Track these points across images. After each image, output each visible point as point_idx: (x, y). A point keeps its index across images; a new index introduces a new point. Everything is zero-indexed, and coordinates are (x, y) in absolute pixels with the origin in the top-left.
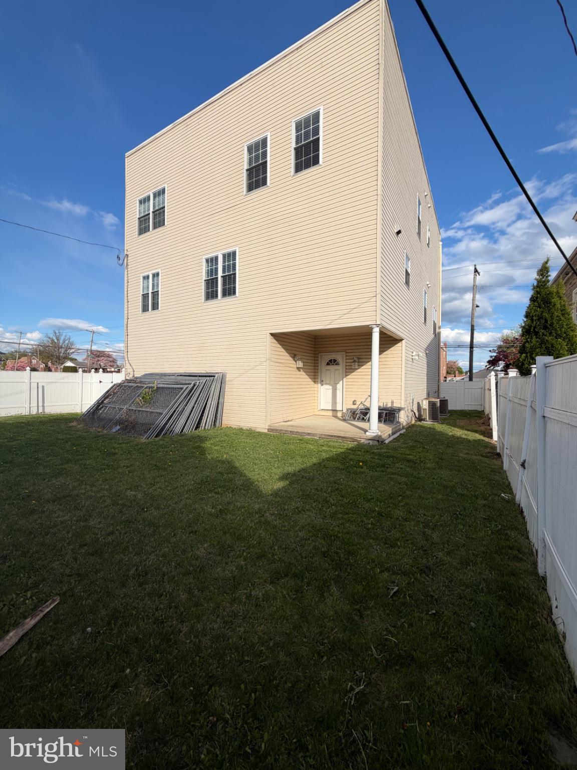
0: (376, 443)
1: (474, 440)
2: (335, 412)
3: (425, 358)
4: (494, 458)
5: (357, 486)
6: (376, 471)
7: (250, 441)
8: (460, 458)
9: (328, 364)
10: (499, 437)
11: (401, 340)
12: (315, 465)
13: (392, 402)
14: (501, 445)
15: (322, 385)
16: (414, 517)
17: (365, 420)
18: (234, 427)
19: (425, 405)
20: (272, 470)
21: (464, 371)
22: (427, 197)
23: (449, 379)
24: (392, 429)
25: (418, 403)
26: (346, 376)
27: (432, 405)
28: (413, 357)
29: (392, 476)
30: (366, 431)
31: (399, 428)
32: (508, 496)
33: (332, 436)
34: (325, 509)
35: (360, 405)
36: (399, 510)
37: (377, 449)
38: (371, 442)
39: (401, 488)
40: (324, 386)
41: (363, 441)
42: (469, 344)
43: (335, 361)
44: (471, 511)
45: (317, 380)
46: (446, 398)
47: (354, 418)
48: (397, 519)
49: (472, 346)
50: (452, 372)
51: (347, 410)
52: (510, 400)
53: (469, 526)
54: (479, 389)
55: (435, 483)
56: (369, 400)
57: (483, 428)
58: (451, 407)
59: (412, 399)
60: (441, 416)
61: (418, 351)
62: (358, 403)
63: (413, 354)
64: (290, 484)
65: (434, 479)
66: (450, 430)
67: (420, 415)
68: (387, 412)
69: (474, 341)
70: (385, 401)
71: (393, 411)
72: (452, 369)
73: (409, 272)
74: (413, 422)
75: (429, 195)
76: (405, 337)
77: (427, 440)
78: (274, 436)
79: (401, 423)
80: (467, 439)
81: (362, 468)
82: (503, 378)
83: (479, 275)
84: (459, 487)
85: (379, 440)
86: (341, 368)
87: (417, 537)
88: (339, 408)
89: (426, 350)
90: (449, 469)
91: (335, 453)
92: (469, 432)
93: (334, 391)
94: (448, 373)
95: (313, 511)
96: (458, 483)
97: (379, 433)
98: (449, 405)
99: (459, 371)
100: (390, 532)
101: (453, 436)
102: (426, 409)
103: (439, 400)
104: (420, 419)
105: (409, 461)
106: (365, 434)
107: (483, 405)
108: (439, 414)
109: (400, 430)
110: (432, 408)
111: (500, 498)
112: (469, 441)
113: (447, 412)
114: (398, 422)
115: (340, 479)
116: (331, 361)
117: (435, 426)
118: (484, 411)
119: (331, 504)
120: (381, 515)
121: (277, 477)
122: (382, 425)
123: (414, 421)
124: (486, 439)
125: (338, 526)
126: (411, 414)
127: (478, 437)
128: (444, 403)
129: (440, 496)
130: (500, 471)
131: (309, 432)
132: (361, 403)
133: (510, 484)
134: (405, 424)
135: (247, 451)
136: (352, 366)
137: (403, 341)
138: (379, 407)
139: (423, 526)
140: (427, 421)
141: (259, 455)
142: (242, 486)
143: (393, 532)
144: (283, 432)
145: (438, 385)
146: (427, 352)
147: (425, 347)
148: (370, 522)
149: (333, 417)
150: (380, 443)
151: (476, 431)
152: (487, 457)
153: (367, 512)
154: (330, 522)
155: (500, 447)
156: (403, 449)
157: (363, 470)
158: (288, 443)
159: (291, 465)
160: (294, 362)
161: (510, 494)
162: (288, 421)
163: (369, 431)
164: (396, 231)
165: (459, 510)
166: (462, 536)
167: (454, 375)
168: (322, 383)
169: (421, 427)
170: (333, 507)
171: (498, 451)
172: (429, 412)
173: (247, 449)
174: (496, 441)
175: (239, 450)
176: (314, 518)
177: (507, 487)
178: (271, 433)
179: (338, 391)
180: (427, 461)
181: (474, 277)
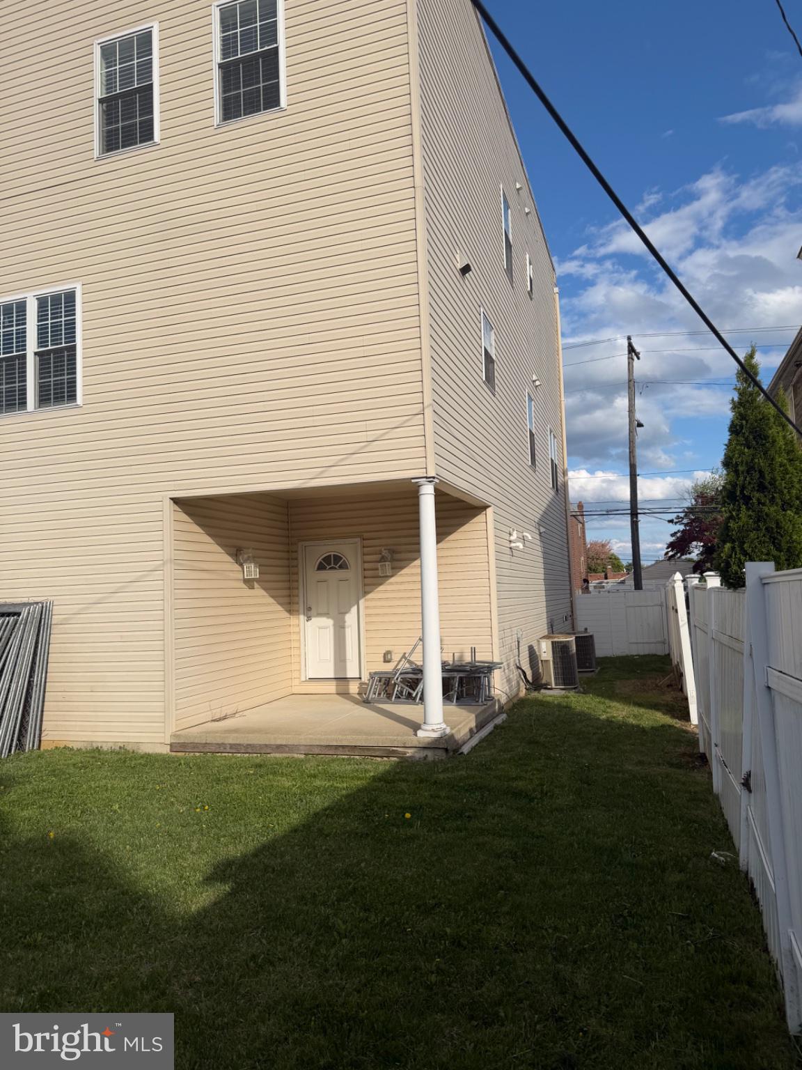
0: (441, 755)
1: (652, 728)
2: (341, 683)
3: (538, 543)
4: (693, 768)
5: (400, 877)
6: (444, 829)
7: (123, 784)
8: (627, 775)
9: (321, 567)
10: (700, 718)
11: (485, 507)
12: (296, 831)
13: (473, 651)
14: (706, 735)
15: (309, 619)
16: (533, 939)
17: (414, 699)
18: (76, 746)
19: (545, 651)
20: (185, 859)
21: (624, 563)
22: (520, 192)
23: (592, 584)
24: (476, 717)
25: (531, 648)
26: (366, 593)
27: (560, 650)
28: (513, 545)
29: (481, 839)
30: (416, 727)
31: (490, 711)
32: (725, 857)
33: (337, 747)
34: (323, 951)
35: (400, 661)
36: (500, 924)
37: (446, 770)
38: (430, 754)
39: (501, 868)
40: (314, 619)
41: (410, 752)
42: (628, 506)
43: (337, 558)
44: (654, 903)
45: (295, 607)
46: (590, 633)
47: (389, 696)
48: (496, 948)
49: (634, 513)
50: (600, 568)
51: (372, 676)
52: (713, 638)
53: (651, 941)
54: (657, 607)
55: (576, 846)
56: (420, 647)
57: (668, 697)
58: (602, 649)
59: (515, 637)
60: (581, 675)
61: (521, 529)
62: (396, 657)
63: (512, 538)
64: (233, 893)
65: (572, 834)
66: (602, 707)
67: (537, 676)
68: (462, 675)
69: (639, 497)
70: (457, 650)
71: (475, 672)
72: (599, 561)
73: (494, 357)
74: (523, 693)
75: (526, 189)
76: (492, 500)
77: (555, 736)
78: (187, 764)
79: (496, 698)
80: (638, 726)
81: (411, 826)
82: (697, 588)
83: (638, 358)
84: (626, 849)
85: (446, 746)
86: (352, 574)
87: (540, 988)
88: (352, 672)
89: (539, 525)
90: (603, 805)
91: (344, 792)
92: (642, 710)
93: (340, 629)
94: (591, 569)
95: (295, 959)
96: (623, 839)
97: (448, 731)
98: (597, 646)
99: (613, 565)
100: (480, 984)
101: (609, 722)
102: (547, 661)
103: (572, 639)
104: (537, 684)
105: (517, 794)
106: (416, 735)
107: (666, 642)
108: (577, 670)
109: (494, 716)
110: (562, 658)
111: (709, 862)
112: (643, 731)
113: (594, 663)
114: (490, 698)
115: (359, 863)
116: (327, 559)
117: (570, 700)
118: (669, 655)
119: (339, 933)
120: (459, 945)
121: (199, 877)
122: (453, 708)
123: (524, 691)
124: (677, 723)
125: (359, 992)
126: (515, 674)
127: (662, 718)
128: (585, 643)
129: (587, 877)
130: (708, 798)
131: (279, 742)
132: (404, 656)
133: (727, 826)
134: (504, 700)
135: (115, 812)
136: (377, 569)
137: (489, 511)
138: (444, 664)
139: (554, 958)
140: (551, 689)
141: (148, 820)
142: (102, 915)
143: (487, 984)
144: (213, 749)
145: (571, 602)
146: (542, 530)
147: (536, 520)
148: (434, 968)
149: (337, 696)
150: (451, 753)
151: (655, 707)
152: (679, 766)
153: (425, 942)
154: (337, 985)
155: (704, 739)
156: (502, 766)
157: (411, 832)
158: (226, 780)
159: (236, 838)
160: (237, 567)
161: (728, 850)
162: (225, 718)
163: (423, 727)
164: (459, 266)
165: (628, 905)
166: (637, 968)
167: (603, 574)
168: (309, 613)
169: (542, 704)
170: (344, 941)
171: (702, 750)
172: (554, 668)
173: (116, 807)
174: (696, 726)
175: (92, 813)
176: (298, 980)
177: (723, 836)
178: (179, 754)
179: (348, 631)
180: (557, 791)
181: (629, 363)
